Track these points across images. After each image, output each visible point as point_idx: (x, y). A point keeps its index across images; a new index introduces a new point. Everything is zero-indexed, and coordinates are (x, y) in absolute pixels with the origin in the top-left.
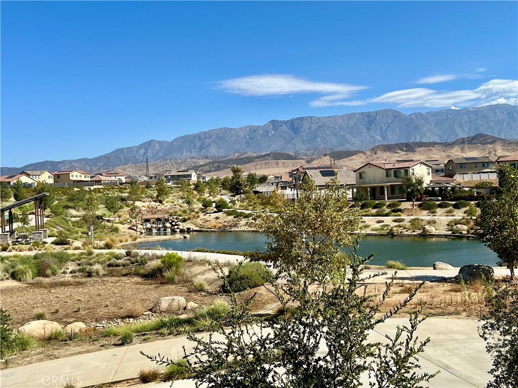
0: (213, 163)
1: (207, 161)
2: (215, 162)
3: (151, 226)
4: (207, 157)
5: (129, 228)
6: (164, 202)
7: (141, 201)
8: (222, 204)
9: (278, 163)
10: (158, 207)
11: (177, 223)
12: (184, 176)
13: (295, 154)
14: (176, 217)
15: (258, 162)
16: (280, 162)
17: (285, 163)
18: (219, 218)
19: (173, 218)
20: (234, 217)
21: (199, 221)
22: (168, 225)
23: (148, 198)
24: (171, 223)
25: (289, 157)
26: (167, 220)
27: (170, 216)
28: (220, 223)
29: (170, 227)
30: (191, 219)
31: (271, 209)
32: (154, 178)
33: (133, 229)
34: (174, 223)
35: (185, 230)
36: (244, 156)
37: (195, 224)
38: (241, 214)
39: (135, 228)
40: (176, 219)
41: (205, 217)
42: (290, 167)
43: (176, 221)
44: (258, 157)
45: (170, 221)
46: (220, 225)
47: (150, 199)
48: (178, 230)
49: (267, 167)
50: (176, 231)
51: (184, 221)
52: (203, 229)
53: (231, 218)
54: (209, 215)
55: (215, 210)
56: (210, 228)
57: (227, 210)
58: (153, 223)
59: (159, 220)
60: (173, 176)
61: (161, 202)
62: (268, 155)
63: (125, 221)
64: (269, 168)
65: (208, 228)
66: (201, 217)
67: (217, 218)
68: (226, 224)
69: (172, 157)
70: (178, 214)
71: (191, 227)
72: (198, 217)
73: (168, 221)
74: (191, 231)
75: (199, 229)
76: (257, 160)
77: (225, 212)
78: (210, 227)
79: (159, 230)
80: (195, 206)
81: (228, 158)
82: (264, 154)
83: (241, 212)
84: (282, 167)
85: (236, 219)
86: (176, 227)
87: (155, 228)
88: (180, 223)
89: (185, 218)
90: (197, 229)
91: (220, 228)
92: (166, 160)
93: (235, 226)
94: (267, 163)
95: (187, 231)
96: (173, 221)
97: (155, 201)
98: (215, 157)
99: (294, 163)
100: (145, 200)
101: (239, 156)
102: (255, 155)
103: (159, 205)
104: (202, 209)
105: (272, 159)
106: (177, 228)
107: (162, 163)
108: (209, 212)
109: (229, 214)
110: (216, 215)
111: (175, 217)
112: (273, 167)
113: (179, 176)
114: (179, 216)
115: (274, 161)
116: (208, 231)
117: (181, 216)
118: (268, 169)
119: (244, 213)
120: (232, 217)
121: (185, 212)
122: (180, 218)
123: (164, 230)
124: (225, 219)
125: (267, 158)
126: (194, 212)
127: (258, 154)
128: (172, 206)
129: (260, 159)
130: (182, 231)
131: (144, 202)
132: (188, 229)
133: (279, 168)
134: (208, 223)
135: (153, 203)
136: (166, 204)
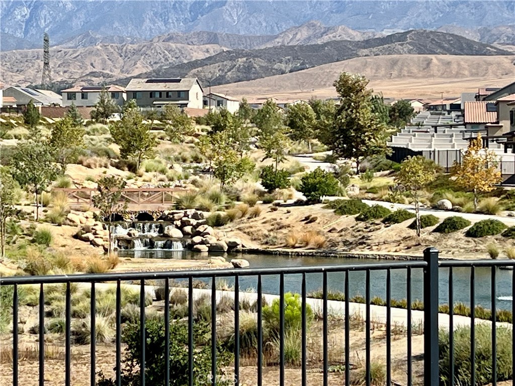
0: (231, 56)
1: (214, 49)
2: (239, 54)
3: (129, 234)
4: (213, 39)
5: (76, 237)
6: (142, 170)
7: (81, 163)
8: (320, 183)
9: (429, 63)
10: (129, 182)
11: (201, 229)
12: (167, 95)
13: (482, 37)
14: (193, 211)
15: (369, 59)
16: (435, 61)
17: (449, 63)
18: (313, 220)
19: (186, 215)
20: (357, 219)
21: (259, 226)
22: (175, 233)
23: (98, 155)
24: (180, 228)
25: (462, 47)
26: (170, 220)
27: (177, 209)
28: (318, 233)
29: (180, 239)
30: (237, 220)
31: (457, 200)
32: (79, 96)
33: (86, 240)
34: (188, 229)
35: (222, 248)
36: (325, 39)
37: (248, 234)
38: (376, 212)
39: (91, 236)
40: (195, 216)
41: (274, 215)
42: (464, 76)
43: (194, 222)
44: (368, 44)
45: (179, 223)
46: (322, 239)
47: (104, 160)
48: (204, 248)
49: (395, 73)
50: (199, 251)
51: (218, 223)
52: (271, 248)
53: (348, 220)
54: (285, 209)
55: (300, 196)
56: (294, 247)
57: (332, 199)
58: (133, 225)
59: (144, 217)
60: (135, 92)
61: (132, 168)
62: (401, 38)
63: (61, 215)
64: (400, 76)
65: (286, 246)
66: (262, 215)
67: (309, 220)
68: (334, 236)
69: (110, 33)
70: (197, 205)
71: (238, 241)
72: (256, 214)
73: (172, 221)
74: (238, 251)
75: (261, 248)
76: (366, 51)
77: (331, 206)
78: (291, 242)
79: (151, 244)
80: (239, 184)
81: (278, 42)
82: (386, 33)
83: (377, 207)
84: (441, 77)
85: (362, 225)
86: (197, 239)
87: (141, 238)
88: (210, 229)
89: (218, 217)
90: (255, 246)
91: (320, 246)
92: (93, 42)
93: (362, 242)
94: (394, 63)
95: (228, 251)
96: (184, 224)
97: (117, 166)
98: (240, 38)
99: (479, 65)
100: (90, 161)
101: (309, 38)
102: (358, 36)
103: (129, 178)
104: (261, 194)
105: (410, 52)
106: (202, 243)
107: (81, 50)
108: (282, 202)
109: (341, 209)
110: (306, 210)
111: (191, 212)
112: (411, 75)
113: (152, 94)
114: (201, 208)
115: (416, 57)
116: (286, 254)
117: (208, 210)
118: (398, 81)
119: (385, 210)
120: (352, 218)
121: (215, 199)
122: (206, 214)
123: (165, 246)
124: (333, 224)
125: (397, 45)
126: (238, 199)
127: (369, 34)
128: (162, 180)
129: (375, 50)
130: (215, 251)
131: (89, 166)
132: (232, 246)
133: (431, 80)
134: (284, 231)
135: (112, 171)
136: (147, 176)
